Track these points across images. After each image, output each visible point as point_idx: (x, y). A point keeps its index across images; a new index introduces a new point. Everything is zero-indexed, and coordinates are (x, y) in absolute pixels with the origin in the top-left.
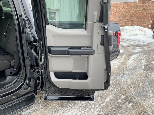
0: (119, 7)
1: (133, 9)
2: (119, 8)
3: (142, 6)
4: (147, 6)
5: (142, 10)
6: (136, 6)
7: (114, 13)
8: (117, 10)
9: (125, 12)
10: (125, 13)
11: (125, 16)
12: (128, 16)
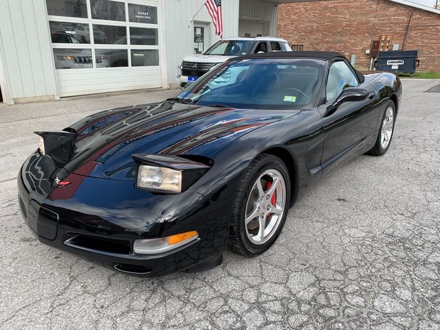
0: (296, 11)
1: (329, 14)
2: (296, 13)
3: (347, 8)
4: (357, 8)
5: (348, 16)
6: (334, 7)
7: (285, 25)
8: (293, 17)
9: (309, 21)
10: (311, 24)
11: (311, 32)
12: (318, 30)
